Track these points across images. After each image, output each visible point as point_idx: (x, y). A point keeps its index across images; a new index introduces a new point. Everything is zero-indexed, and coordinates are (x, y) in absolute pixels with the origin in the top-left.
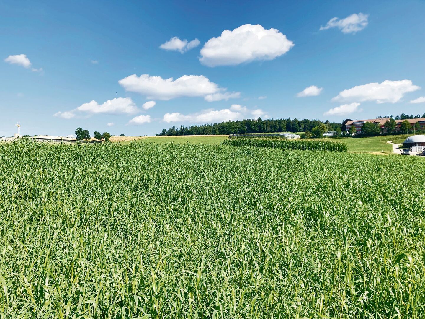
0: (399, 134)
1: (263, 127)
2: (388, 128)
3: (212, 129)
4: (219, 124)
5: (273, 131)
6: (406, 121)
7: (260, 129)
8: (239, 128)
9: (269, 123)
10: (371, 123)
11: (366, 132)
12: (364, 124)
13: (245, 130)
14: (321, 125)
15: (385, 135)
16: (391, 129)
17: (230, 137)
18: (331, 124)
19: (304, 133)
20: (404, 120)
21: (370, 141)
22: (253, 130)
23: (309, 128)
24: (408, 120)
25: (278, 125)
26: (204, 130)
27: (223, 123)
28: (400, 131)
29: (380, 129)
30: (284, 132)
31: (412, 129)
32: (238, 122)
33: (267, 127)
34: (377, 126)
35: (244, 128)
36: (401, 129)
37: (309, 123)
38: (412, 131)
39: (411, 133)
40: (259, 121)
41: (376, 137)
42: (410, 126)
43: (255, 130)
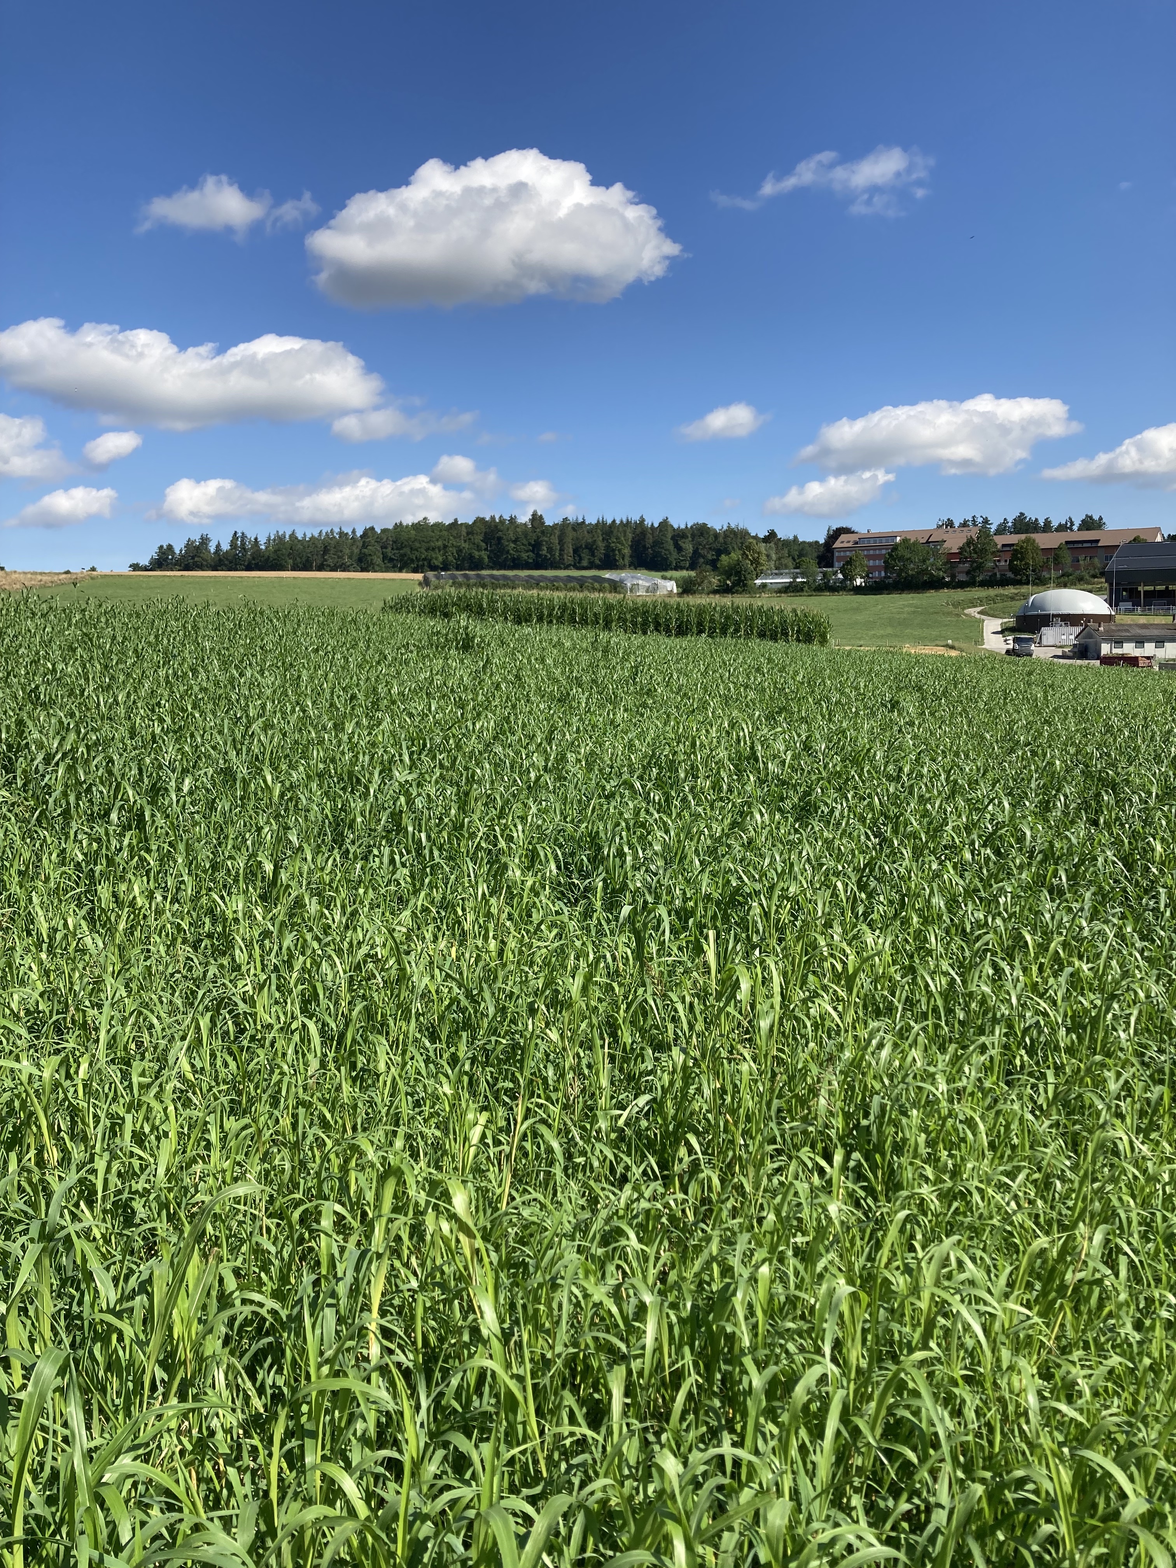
0: (1004, 582)
1: (550, 550)
2: (973, 562)
3: (356, 551)
4: (384, 531)
5: (585, 563)
6: (1028, 540)
7: (538, 555)
8: (460, 551)
9: (571, 534)
10: (916, 543)
11: (899, 575)
12: (895, 548)
13: (481, 559)
14: (749, 548)
15: (962, 585)
16: (980, 567)
17: (426, 582)
18: (786, 543)
19: (693, 574)
20: (1023, 537)
21: (910, 606)
22: (514, 560)
23: (710, 557)
24: (1033, 536)
25: (601, 545)
26: (326, 550)
27: (398, 527)
28: (1010, 575)
29: (945, 564)
30: (622, 568)
31: (1045, 566)
32: (455, 524)
33: (561, 550)
34: (936, 554)
35: (479, 550)
36: (1012, 568)
37: (711, 540)
38: (1045, 574)
39: (1041, 582)
40: (536, 524)
41: (932, 593)
42: (1041, 558)
43: (519, 558)
